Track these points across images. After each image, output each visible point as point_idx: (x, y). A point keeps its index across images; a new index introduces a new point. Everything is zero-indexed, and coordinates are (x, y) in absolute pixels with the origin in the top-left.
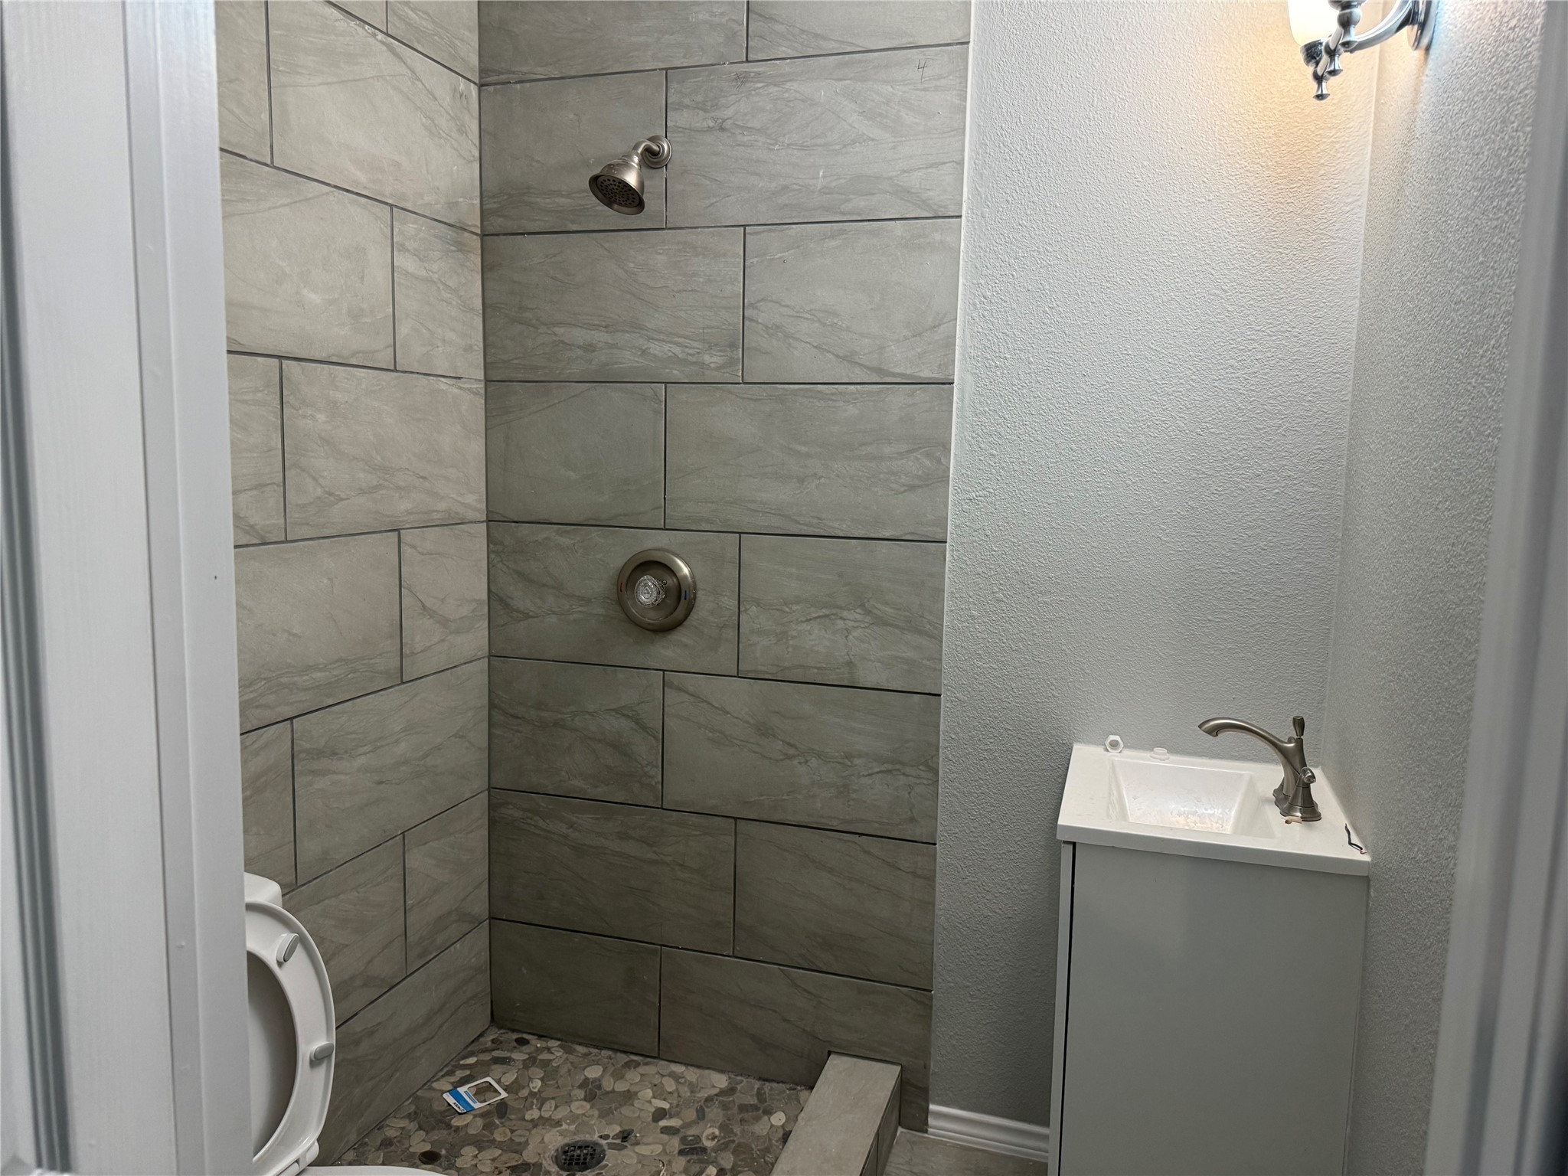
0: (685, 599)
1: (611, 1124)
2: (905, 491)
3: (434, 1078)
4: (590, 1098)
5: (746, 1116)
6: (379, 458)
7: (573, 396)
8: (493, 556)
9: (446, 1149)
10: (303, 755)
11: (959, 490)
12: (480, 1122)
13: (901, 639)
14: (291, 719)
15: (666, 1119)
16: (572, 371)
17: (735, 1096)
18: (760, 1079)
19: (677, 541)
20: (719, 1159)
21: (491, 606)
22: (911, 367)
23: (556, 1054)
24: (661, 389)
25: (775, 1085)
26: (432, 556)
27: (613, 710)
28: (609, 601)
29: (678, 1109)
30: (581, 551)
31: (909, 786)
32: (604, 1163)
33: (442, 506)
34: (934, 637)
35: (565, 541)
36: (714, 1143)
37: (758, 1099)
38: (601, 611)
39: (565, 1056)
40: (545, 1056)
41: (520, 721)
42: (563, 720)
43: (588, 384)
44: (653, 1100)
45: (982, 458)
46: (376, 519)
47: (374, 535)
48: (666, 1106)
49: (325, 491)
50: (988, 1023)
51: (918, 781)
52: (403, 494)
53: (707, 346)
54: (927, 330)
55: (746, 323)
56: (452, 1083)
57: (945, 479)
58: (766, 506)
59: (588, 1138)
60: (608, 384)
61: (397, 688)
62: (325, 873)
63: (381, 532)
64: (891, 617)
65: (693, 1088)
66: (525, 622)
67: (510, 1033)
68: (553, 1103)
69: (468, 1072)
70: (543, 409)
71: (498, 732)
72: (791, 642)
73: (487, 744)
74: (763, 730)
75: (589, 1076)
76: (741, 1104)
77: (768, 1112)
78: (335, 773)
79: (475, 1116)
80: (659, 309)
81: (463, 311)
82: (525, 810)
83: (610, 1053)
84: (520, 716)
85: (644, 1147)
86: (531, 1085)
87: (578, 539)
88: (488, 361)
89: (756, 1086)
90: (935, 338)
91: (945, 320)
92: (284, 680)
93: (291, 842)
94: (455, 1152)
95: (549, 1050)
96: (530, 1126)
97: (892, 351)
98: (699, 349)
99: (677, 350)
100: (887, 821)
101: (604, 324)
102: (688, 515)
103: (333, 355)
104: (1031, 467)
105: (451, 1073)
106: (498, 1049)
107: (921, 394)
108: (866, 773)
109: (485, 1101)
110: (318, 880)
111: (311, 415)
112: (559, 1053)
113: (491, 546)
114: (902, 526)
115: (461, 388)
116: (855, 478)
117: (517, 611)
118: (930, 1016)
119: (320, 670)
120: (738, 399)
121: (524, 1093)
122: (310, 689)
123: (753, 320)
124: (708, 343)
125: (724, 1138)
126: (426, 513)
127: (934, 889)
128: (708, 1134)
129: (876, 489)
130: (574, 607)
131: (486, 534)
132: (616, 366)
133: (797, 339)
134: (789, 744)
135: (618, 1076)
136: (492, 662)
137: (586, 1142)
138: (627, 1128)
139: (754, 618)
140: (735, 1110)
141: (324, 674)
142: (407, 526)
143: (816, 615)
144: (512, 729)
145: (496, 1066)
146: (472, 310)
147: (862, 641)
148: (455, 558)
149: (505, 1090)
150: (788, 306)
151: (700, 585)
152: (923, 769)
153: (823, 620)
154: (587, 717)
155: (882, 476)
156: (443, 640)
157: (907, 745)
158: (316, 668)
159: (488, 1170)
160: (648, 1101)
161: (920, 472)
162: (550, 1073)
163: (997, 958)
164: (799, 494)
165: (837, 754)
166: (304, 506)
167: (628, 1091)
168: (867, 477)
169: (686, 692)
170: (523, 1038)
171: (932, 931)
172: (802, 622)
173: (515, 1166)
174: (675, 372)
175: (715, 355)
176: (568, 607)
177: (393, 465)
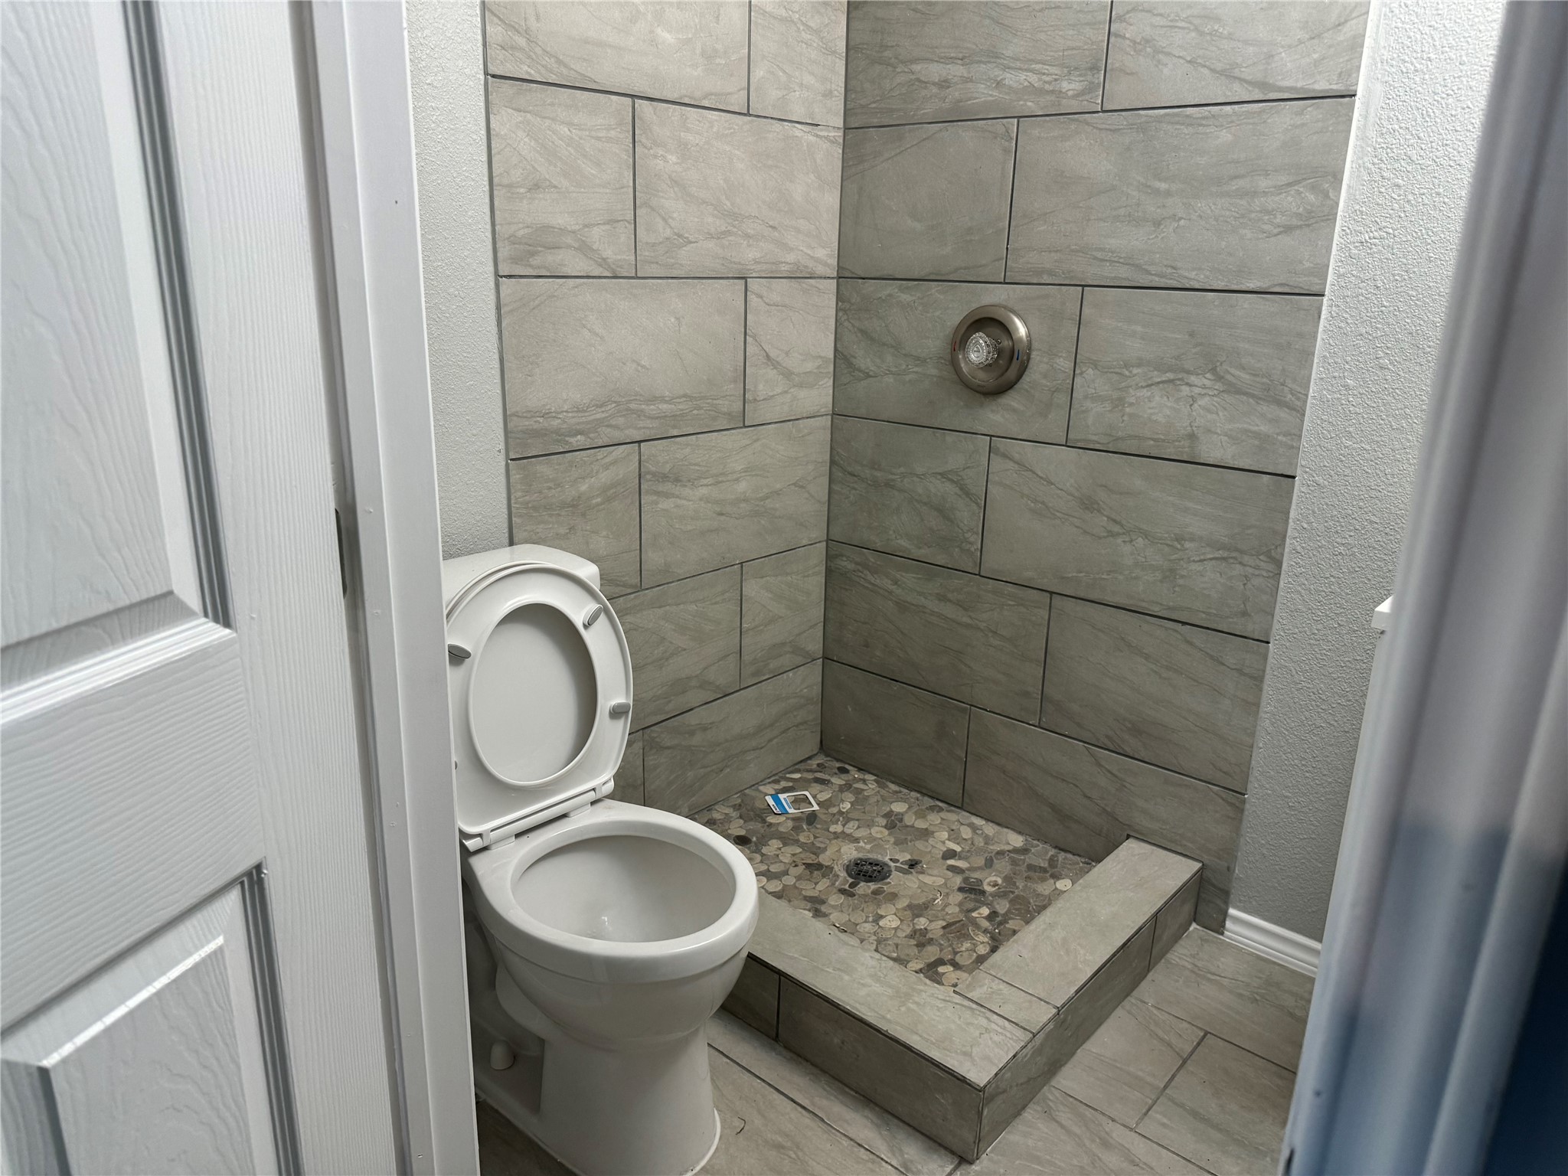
0: (1017, 359)
1: (903, 851)
2: (1280, 233)
3: (761, 782)
4: (890, 827)
5: (1031, 874)
6: (729, 204)
7: (924, 139)
8: (840, 314)
9: (757, 837)
10: (648, 477)
11: (1348, 231)
12: (790, 824)
13: (1255, 410)
14: (640, 442)
15: (955, 860)
16: (926, 111)
17: (1027, 856)
18: (1056, 847)
19: (1016, 296)
20: (995, 903)
21: (837, 365)
22: (1303, 78)
23: (870, 785)
24: (1013, 125)
25: (1070, 856)
26: (777, 308)
27: (940, 474)
28: (943, 361)
29: (969, 854)
30: (920, 308)
31: (1246, 576)
32: (888, 880)
33: (791, 258)
34: (1295, 409)
35: (905, 297)
36: (994, 889)
37: (1049, 863)
38: (934, 372)
39: (878, 789)
40: (860, 785)
41: (855, 478)
42: (893, 480)
43: (940, 125)
44: (947, 842)
45: (1383, 190)
46: (723, 265)
47: (721, 281)
48: (958, 849)
49: (674, 232)
50: (1305, 839)
51: (1257, 572)
52: (751, 241)
53: (1065, 70)
54: (1329, 30)
55: (1112, 39)
56: (775, 790)
57: (1331, 218)
58: (1115, 255)
59: (880, 858)
60: (959, 123)
61: (738, 430)
62: (668, 583)
63: (728, 278)
64: (1247, 384)
65: (987, 840)
66: (865, 381)
67: (835, 762)
68: (856, 824)
69: (791, 784)
70: (896, 155)
71: (836, 487)
72: (1128, 410)
73: (827, 498)
74: (1089, 504)
75: (894, 809)
76: (1031, 864)
77: (1056, 877)
78: (678, 497)
79: (788, 818)
80: (1019, 33)
81: (824, 53)
82: (857, 563)
83: (919, 795)
84: (856, 474)
85: (928, 877)
86: (841, 806)
87: (918, 295)
88: (848, 107)
89: (1050, 853)
90: (1339, 39)
91: (1354, 15)
92: (633, 406)
93: (637, 550)
94: (763, 841)
95: (864, 781)
96: (832, 836)
97: (1282, 59)
98: (1056, 75)
99: (1033, 79)
100: (1215, 612)
101: (960, 55)
102: (1029, 266)
103: (686, 96)
104: (1446, 200)
105: (777, 782)
106: (821, 772)
107: (1313, 112)
108: (1197, 559)
109: (799, 809)
110: (661, 587)
111: (662, 155)
112: (873, 786)
113: (840, 304)
114: (1272, 275)
115: (817, 136)
116: (1221, 219)
117: (860, 370)
118: (1241, 821)
119: (666, 402)
120: (1095, 130)
121: (834, 810)
122: (657, 418)
123: (1120, 36)
124: (1067, 68)
125: (1004, 887)
126: (773, 263)
127: (1261, 690)
128: (991, 881)
129: (1244, 231)
130: (910, 367)
131: (835, 291)
132: (969, 102)
133: (1168, 54)
134: (1115, 521)
135: (921, 815)
136: (835, 420)
137: (877, 860)
138: (916, 858)
139: (1091, 382)
140: (1023, 868)
141: (670, 406)
142: (754, 275)
143: (1159, 380)
144: (849, 486)
145: (815, 784)
146: (834, 53)
147: (1209, 411)
148: (801, 312)
149: (818, 804)
150: (1161, 15)
151: (1035, 345)
152: (1265, 559)
153: (1166, 385)
154: (915, 479)
155: (1253, 215)
156: (786, 392)
157: (1249, 532)
158: (662, 399)
159: (787, 861)
160: (942, 840)
161: (1301, 209)
162: (860, 799)
163: (1325, 773)
164: (1152, 239)
165: (1166, 535)
166: (654, 245)
167: (926, 829)
168: (1235, 218)
169: (1011, 459)
170: (845, 768)
171: (1253, 735)
172: (1142, 387)
173: (811, 864)
174: (1029, 104)
175: (1075, 81)
176: (904, 367)
177: (742, 213)
